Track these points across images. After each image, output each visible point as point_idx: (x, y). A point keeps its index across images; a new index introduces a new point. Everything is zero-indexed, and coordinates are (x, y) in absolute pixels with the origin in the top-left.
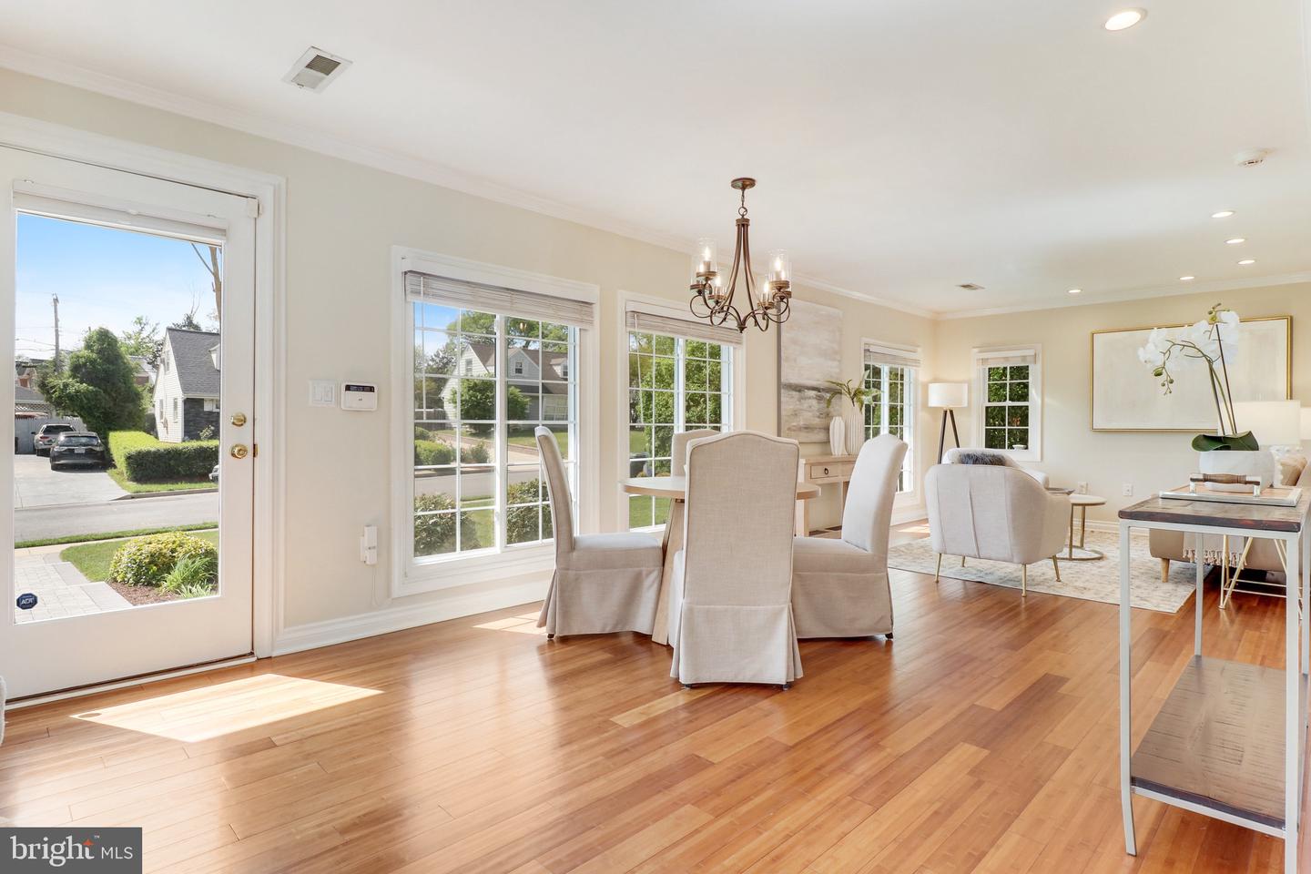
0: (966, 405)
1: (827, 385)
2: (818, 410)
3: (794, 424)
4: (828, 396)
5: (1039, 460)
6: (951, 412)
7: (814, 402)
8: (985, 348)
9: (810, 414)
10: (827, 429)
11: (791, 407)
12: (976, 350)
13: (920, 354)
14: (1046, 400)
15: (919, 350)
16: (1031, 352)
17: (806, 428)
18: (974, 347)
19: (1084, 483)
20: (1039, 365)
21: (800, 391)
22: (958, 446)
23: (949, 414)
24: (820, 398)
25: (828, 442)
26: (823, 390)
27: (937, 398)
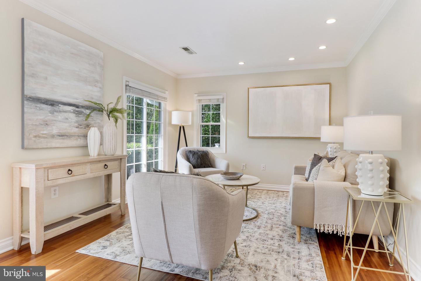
0: (190, 124)
1: (87, 103)
2: (77, 122)
3: (45, 132)
4: (88, 112)
5: (225, 153)
6: (183, 127)
7: (72, 116)
8: (200, 94)
9: (67, 125)
10: (85, 136)
11: (42, 118)
12: (196, 95)
13: (167, 95)
14: (228, 121)
15: (167, 92)
16: (221, 97)
17: (59, 136)
18: (195, 94)
19: (244, 164)
20: (225, 104)
21: (52, 105)
22: (187, 146)
23: (182, 129)
24: (78, 113)
25: (86, 147)
26: (83, 107)
27: (176, 119)
